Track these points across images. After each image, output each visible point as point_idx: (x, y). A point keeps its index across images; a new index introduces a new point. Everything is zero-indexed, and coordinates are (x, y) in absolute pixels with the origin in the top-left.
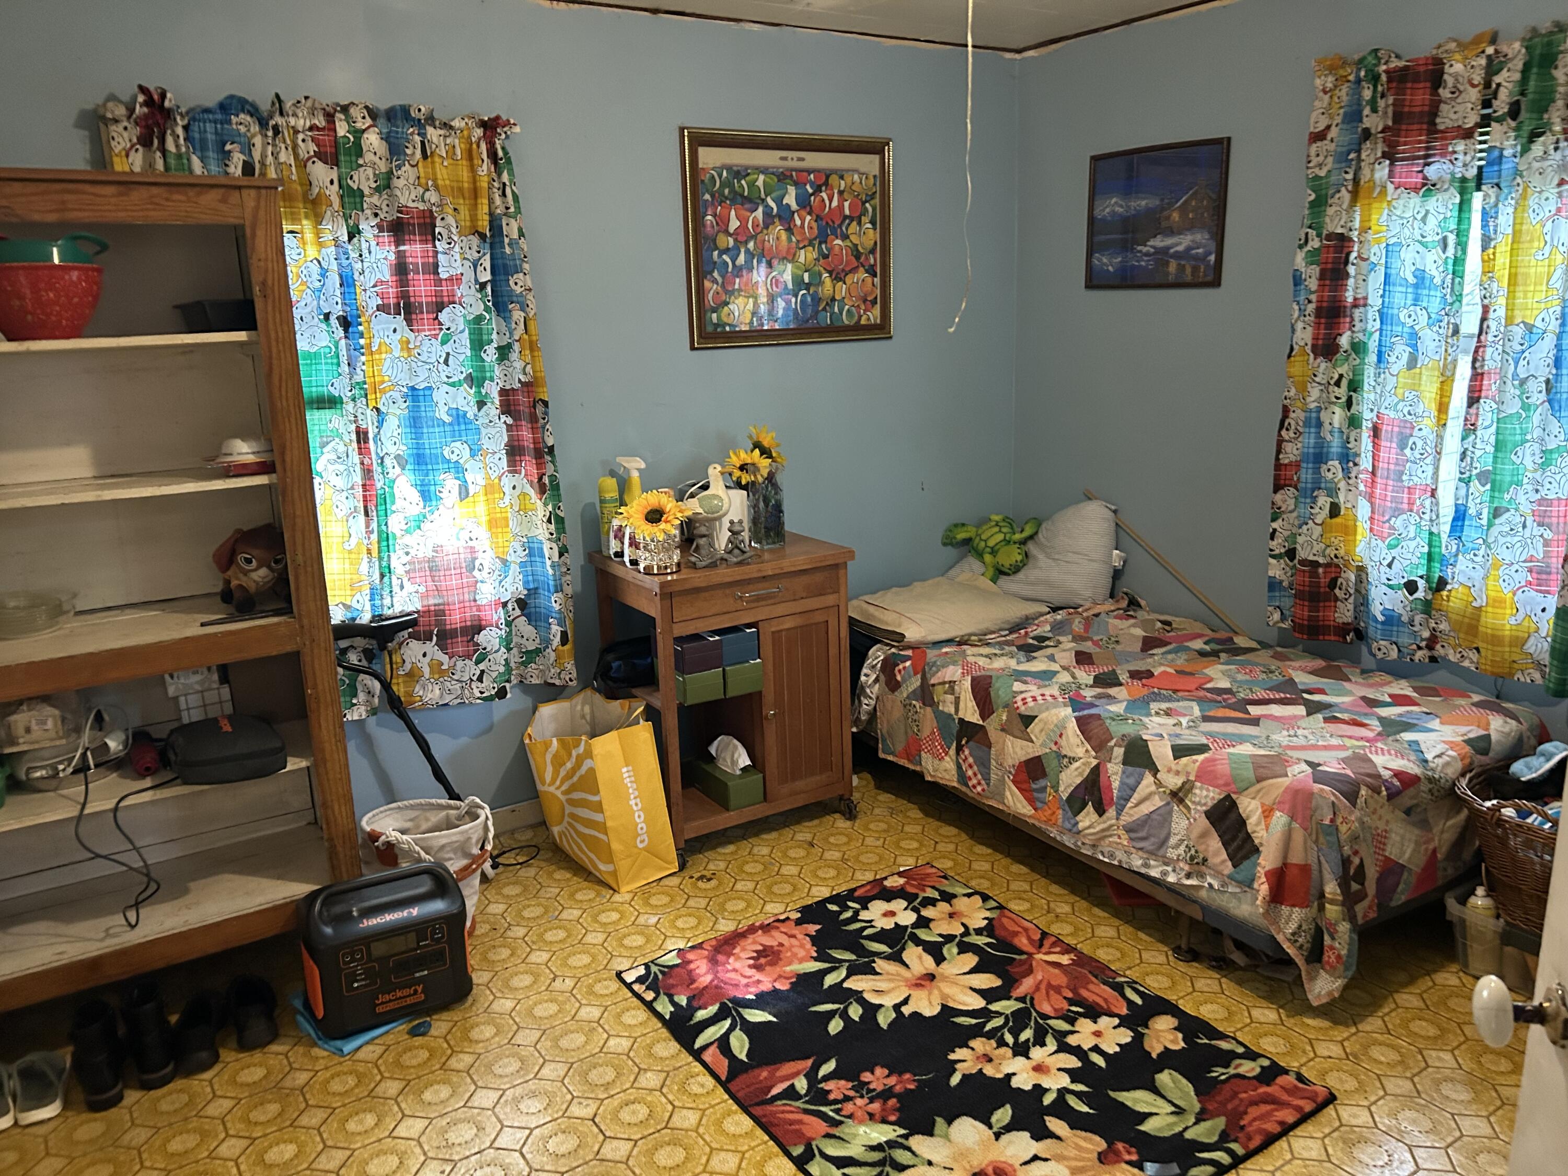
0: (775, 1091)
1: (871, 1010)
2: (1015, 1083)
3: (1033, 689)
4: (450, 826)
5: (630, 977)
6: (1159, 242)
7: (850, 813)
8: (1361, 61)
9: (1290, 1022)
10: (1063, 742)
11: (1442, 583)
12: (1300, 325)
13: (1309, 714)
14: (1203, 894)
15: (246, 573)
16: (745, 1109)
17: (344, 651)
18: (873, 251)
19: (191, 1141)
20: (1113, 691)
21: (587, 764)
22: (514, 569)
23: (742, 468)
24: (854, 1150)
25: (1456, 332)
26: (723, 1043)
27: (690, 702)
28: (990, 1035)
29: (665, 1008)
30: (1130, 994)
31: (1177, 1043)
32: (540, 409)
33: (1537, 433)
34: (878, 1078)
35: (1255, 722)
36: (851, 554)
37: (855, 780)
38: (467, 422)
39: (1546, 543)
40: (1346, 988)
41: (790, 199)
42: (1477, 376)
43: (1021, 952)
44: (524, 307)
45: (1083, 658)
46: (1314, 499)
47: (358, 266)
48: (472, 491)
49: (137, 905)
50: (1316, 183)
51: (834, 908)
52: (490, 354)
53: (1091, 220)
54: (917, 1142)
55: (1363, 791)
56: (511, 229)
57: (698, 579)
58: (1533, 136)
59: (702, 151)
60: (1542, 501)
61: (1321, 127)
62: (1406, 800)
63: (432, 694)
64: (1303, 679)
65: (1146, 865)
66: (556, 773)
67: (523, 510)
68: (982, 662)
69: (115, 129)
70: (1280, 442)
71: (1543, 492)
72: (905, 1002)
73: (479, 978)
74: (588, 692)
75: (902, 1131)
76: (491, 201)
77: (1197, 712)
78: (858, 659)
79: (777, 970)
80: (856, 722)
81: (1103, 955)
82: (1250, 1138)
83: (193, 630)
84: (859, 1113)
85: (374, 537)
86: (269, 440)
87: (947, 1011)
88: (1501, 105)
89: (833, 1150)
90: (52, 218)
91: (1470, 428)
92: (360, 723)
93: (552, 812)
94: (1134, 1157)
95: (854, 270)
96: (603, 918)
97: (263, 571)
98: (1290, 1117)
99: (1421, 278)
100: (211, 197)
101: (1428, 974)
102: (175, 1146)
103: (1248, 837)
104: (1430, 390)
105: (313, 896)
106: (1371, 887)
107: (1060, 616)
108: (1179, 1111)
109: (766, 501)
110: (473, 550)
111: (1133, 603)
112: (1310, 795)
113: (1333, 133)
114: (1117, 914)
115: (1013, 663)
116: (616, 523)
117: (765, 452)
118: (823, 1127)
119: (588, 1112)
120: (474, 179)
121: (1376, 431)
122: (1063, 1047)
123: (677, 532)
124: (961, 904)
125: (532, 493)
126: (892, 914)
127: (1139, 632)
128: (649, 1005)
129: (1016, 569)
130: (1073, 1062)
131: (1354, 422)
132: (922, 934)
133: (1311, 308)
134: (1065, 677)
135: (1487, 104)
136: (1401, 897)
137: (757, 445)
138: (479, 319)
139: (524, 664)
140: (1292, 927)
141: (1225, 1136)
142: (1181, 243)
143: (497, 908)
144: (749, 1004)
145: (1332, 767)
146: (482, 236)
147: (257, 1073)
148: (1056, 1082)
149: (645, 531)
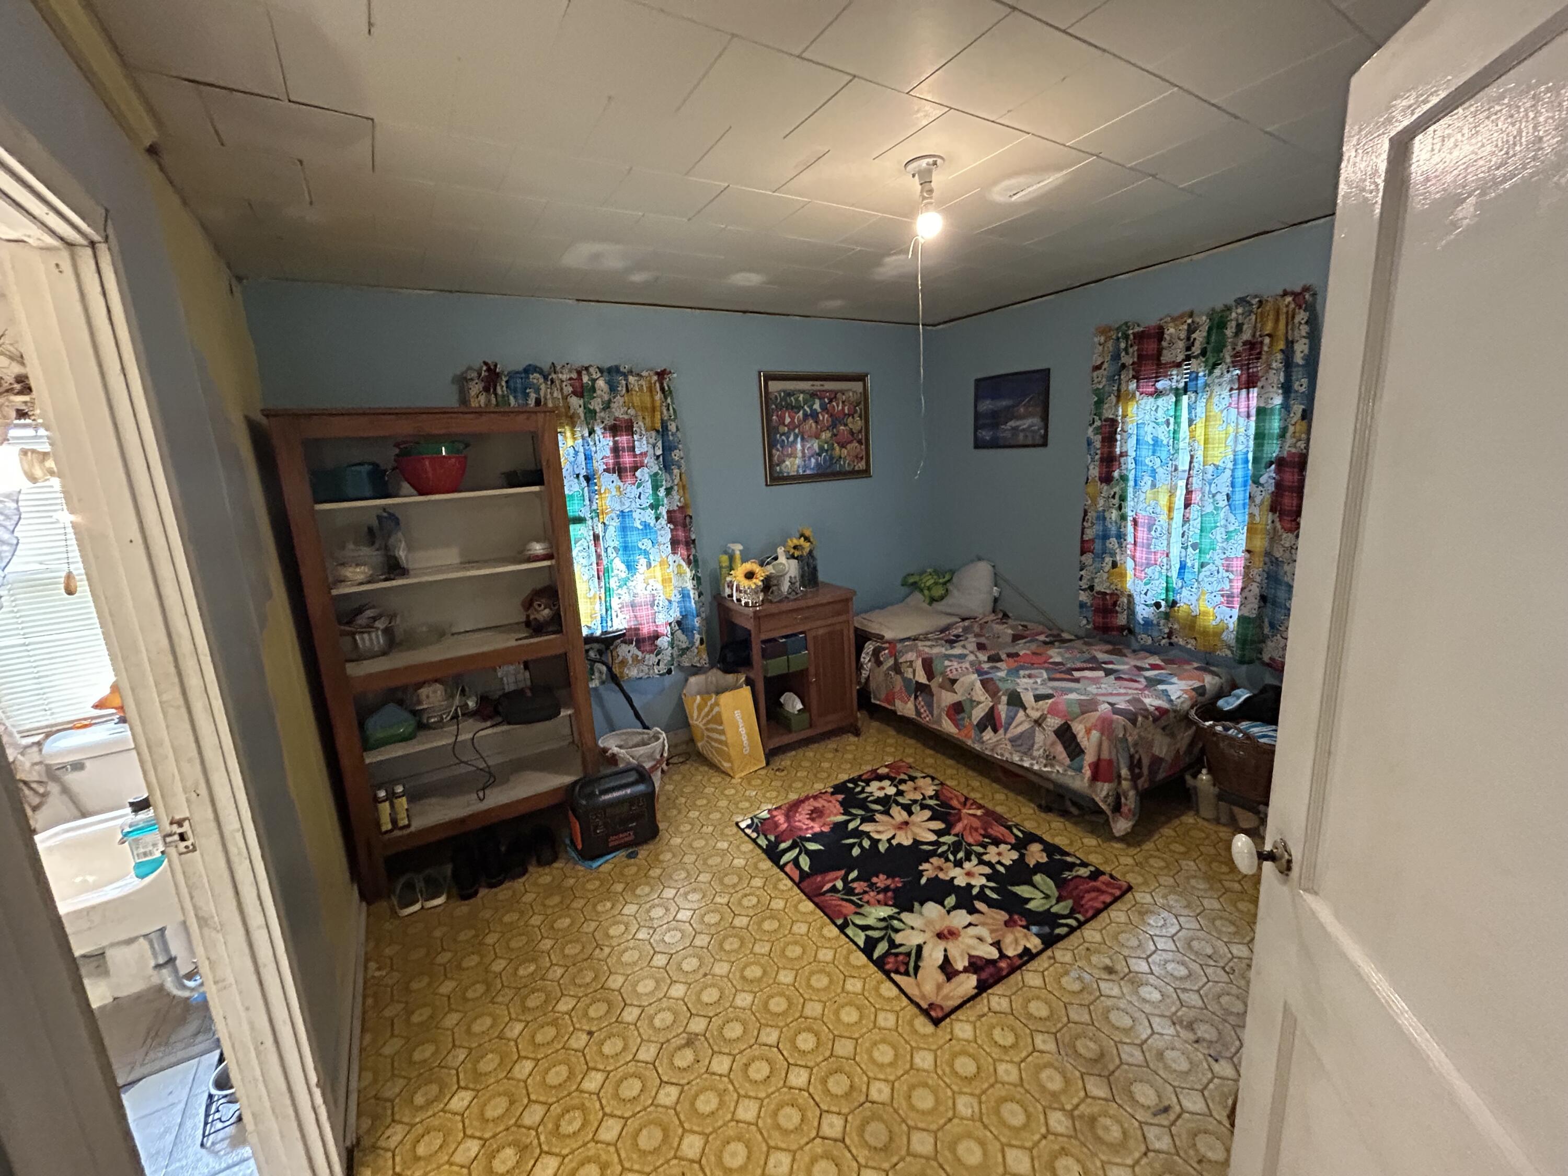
0: (825, 889)
1: (875, 842)
2: (956, 882)
3: (955, 665)
4: (644, 744)
5: (743, 825)
6: (1012, 424)
7: (857, 733)
8: (1118, 329)
9: (1105, 845)
10: (973, 693)
11: (1174, 603)
12: (1091, 467)
13: (1106, 675)
14: (1054, 776)
15: (538, 612)
16: (810, 899)
17: (587, 651)
18: (860, 431)
19: (515, 916)
20: (999, 665)
21: (716, 709)
22: (675, 605)
23: (795, 547)
24: (870, 921)
25: (1176, 469)
26: (796, 861)
27: (769, 675)
28: (940, 856)
29: (763, 842)
30: (1015, 831)
31: (1044, 859)
32: (688, 520)
33: (1223, 522)
34: (881, 881)
35: (1077, 680)
36: (854, 593)
37: (859, 715)
38: (650, 528)
39: (1231, 581)
40: (1134, 826)
41: (817, 406)
42: (1189, 492)
43: (954, 809)
44: (679, 467)
45: (981, 647)
46: (1103, 559)
47: (594, 449)
48: (653, 564)
49: (483, 789)
50: (1096, 392)
51: (850, 785)
52: (662, 493)
53: (976, 412)
54: (905, 916)
55: (1140, 719)
56: (672, 427)
57: (773, 609)
58: (1215, 365)
59: (770, 383)
60: (1227, 559)
61: (1099, 363)
62: (1163, 722)
63: (633, 672)
64: (1101, 656)
65: (1022, 760)
66: (699, 714)
67: (680, 574)
68: (927, 650)
69: (471, 384)
70: (1083, 528)
71: (1228, 554)
72: (893, 837)
73: (661, 826)
74: (715, 670)
75: (896, 910)
76: (662, 413)
77: (1045, 676)
78: (859, 649)
79: (822, 820)
80: (859, 683)
81: (999, 809)
82: (1087, 911)
83: (513, 643)
84: (872, 901)
85: (603, 590)
86: (551, 543)
87: (916, 843)
88: (1196, 350)
89: (860, 921)
90: (443, 431)
91: (1186, 520)
92: (596, 689)
93: (697, 736)
94: (1024, 923)
95: (851, 442)
96: (727, 792)
97: (547, 611)
98: (1108, 899)
99: (1156, 442)
100: (522, 417)
101: (1178, 817)
102: (507, 919)
103: (1078, 745)
104: (1163, 500)
105: (575, 783)
106: (1145, 771)
107: (966, 623)
108: (1047, 897)
109: (808, 565)
110: (653, 596)
111: (1005, 616)
112: (1111, 722)
113: (1105, 365)
114: (1006, 786)
115: (943, 650)
116: (728, 579)
117: (807, 539)
118: (852, 908)
119: (724, 900)
120: (653, 401)
121: (1135, 522)
122: (981, 862)
123: (760, 583)
124: (920, 782)
125: (684, 564)
126: (882, 788)
127: (1010, 631)
128: (754, 841)
129: (942, 598)
130: (987, 870)
131: (1123, 518)
132: (900, 800)
133: (1097, 457)
134: (971, 657)
135: (1188, 349)
136: (1161, 775)
137: (802, 535)
138: (656, 474)
139: (681, 655)
140: (1104, 793)
141: (1073, 911)
142: (1025, 424)
143: (670, 787)
144: (808, 840)
145: (1122, 706)
146: (658, 431)
147: (548, 879)
148: (980, 881)
149: (745, 584)
